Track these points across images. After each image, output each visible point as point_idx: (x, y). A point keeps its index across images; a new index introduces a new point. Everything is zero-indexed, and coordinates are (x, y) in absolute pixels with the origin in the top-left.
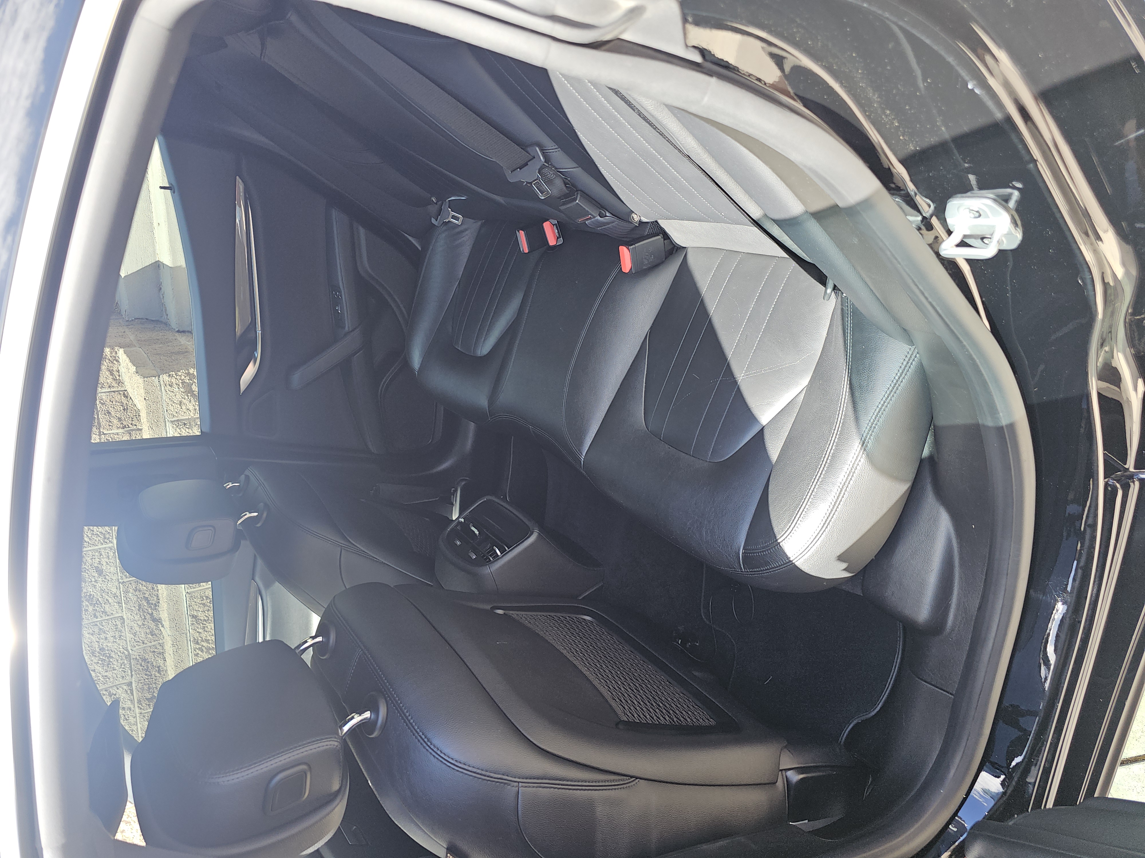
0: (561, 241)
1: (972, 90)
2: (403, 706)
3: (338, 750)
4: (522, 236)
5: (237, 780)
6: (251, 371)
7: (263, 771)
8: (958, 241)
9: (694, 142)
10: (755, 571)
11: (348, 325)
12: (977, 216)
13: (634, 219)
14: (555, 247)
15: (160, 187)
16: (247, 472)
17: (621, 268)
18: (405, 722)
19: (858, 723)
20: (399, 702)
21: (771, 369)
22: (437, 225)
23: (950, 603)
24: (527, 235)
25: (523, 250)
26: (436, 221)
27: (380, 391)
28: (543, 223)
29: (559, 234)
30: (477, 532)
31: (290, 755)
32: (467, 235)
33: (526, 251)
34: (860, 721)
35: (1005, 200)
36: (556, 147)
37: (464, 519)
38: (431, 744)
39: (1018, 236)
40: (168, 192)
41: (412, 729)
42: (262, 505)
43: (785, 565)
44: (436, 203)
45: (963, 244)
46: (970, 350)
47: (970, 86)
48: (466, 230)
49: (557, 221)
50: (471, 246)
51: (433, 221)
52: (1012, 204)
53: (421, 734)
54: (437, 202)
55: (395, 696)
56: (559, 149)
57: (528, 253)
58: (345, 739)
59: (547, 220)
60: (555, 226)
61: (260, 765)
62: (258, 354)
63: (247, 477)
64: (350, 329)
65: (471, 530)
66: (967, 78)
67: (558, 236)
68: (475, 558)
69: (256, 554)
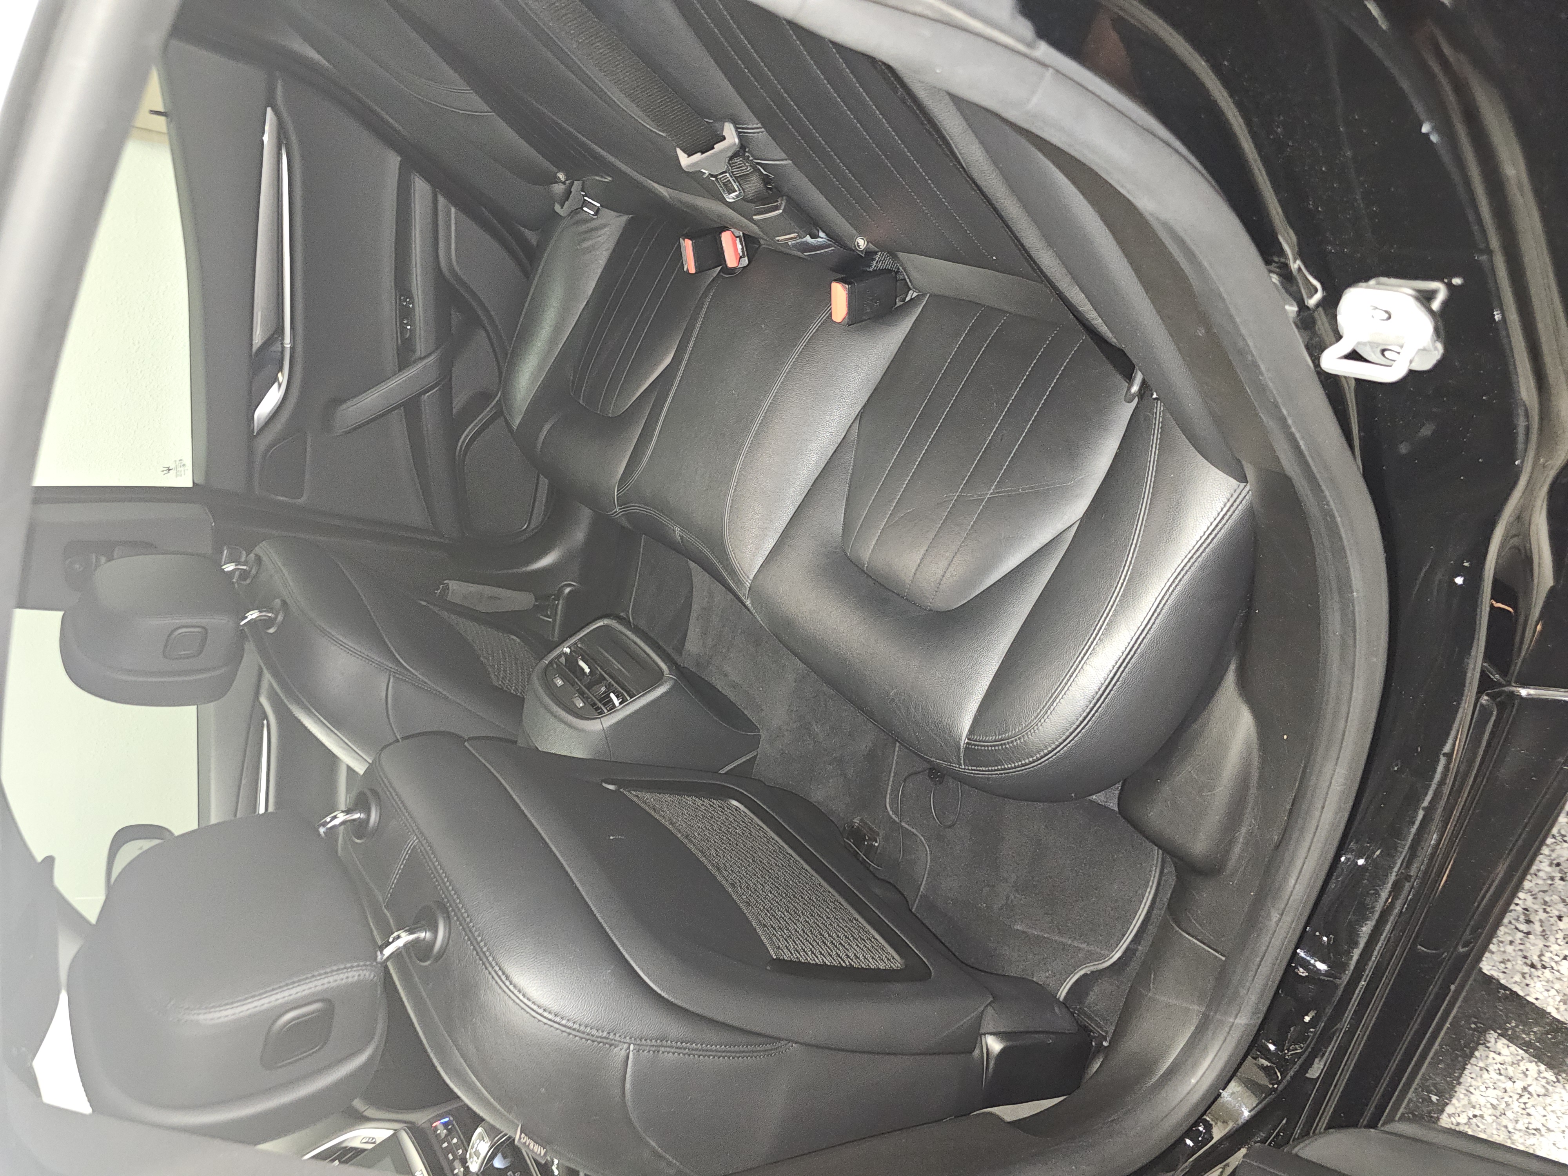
0: (745, 261)
1: (1427, 135)
2: (473, 927)
3: (376, 983)
4: (687, 246)
5: (226, 1019)
6: (272, 398)
7: (264, 1007)
8: (1347, 350)
9: (980, 154)
10: (979, 770)
11: (420, 347)
12: (1385, 318)
13: (859, 246)
14: (733, 270)
15: (151, 111)
16: (257, 550)
17: (831, 314)
18: (475, 949)
19: (1085, 975)
20: (468, 920)
21: (1032, 488)
22: (562, 214)
23: (1237, 835)
24: (695, 248)
25: (688, 269)
26: (562, 208)
27: (458, 448)
28: (720, 233)
29: (743, 252)
30: (587, 670)
31: (304, 987)
32: (604, 234)
33: (692, 270)
34: (1089, 972)
35: (1426, 298)
36: (759, 125)
37: (570, 648)
38: (511, 984)
39: (1437, 352)
40: (162, 119)
41: (484, 960)
42: (278, 601)
43: (1023, 768)
44: (564, 183)
45: (1354, 355)
46: (1332, 503)
47: (1425, 129)
48: (605, 226)
49: (743, 234)
50: (610, 251)
51: (557, 208)
52: (1436, 305)
53: (497, 968)
54: (567, 180)
55: (463, 911)
56: (763, 130)
57: (696, 273)
58: (386, 967)
59: (725, 229)
60: (738, 239)
61: (260, 999)
62: (283, 378)
63: (259, 559)
64: (423, 355)
65: (579, 666)
66: (1423, 116)
67: (741, 254)
68: (581, 707)
69: (262, 665)
